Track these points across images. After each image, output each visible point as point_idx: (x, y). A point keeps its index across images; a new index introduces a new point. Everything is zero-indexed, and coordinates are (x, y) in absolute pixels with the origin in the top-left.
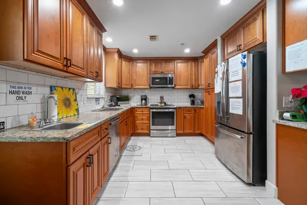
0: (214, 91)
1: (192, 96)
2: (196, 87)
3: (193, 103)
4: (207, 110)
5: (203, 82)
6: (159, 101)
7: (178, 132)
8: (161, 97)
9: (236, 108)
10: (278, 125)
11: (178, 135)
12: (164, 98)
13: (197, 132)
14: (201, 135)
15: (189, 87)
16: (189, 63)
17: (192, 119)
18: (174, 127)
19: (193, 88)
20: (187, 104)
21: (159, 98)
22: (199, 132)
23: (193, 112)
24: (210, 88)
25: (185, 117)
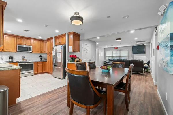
0: (52, 55)
1: (41, 56)
2: (43, 53)
3: (41, 59)
4: (48, 62)
5: (46, 51)
6: (22, 59)
7: (35, 73)
8: (23, 57)
9: (59, 60)
10: (68, 63)
11: (35, 74)
12: (25, 57)
13: (44, 72)
14: (46, 73)
15: (40, 52)
16: (40, 42)
17: (42, 66)
18: (33, 71)
19: (41, 53)
20: (39, 60)
21: (22, 57)
22: (45, 71)
23: (42, 63)
24: (50, 54)
25: (38, 66)
